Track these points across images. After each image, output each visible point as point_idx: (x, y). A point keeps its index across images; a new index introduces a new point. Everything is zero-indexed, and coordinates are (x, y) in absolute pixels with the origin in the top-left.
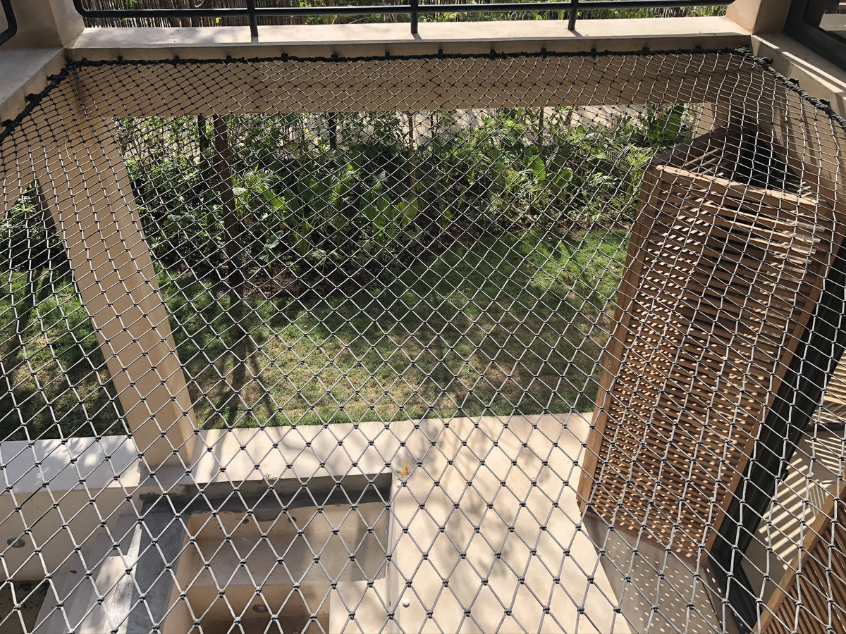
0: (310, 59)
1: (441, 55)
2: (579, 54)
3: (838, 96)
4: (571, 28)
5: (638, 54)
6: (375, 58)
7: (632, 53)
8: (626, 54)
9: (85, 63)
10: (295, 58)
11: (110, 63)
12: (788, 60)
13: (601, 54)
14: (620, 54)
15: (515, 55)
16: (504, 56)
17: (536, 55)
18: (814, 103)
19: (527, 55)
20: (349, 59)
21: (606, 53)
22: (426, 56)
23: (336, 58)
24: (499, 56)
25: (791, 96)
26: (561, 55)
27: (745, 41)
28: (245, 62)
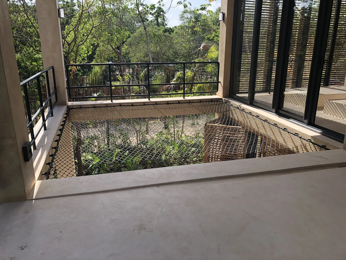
0: (126, 106)
1: (156, 104)
2: (187, 103)
3: (239, 105)
4: (184, 98)
5: (199, 102)
6: (142, 105)
7: (198, 102)
8: (197, 102)
9: (72, 108)
10: (123, 106)
11: (79, 108)
12: (230, 101)
13: (191, 103)
14: (195, 102)
15: (173, 103)
16: (170, 104)
17: (177, 103)
18: (235, 107)
19: (175, 103)
20: (136, 105)
21: (193, 102)
22: (153, 104)
23: (132, 105)
24: (169, 104)
25: (231, 107)
26: (183, 103)
27: (221, 99)
28: (111, 107)
